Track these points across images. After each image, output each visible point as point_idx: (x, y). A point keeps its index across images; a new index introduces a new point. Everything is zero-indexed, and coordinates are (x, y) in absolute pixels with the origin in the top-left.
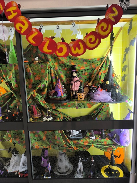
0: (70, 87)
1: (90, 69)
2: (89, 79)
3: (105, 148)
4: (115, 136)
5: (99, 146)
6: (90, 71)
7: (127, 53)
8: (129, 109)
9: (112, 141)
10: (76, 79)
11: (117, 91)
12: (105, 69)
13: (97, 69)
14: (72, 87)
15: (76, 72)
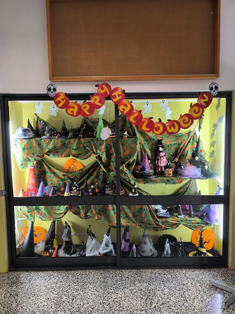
0: (156, 163)
1: (177, 144)
2: (176, 154)
3: (194, 227)
4: (205, 214)
5: (189, 224)
6: (177, 146)
7: (216, 129)
8: (218, 186)
9: (202, 219)
10: (162, 154)
11: (206, 167)
12: (193, 144)
13: (183, 143)
14: (158, 162)
15: (162, 147)
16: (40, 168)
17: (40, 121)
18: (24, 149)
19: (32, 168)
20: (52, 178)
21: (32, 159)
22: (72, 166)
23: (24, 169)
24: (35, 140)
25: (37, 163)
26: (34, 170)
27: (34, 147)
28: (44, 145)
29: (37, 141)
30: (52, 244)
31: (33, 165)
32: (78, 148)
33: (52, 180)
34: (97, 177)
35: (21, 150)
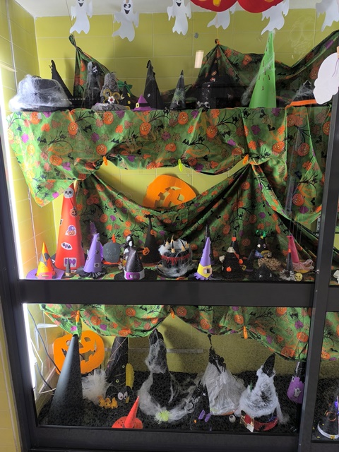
16: (88, 196)
17: (86, 63)
18: (43, 141)
19: (68, 197)
20: (118, 222)
21: (69, 173)
22: (166, 194)
23: (47, 201)
24: (74, 114)
25: (80, 184)
26: (73, 202)
27: (72, 137)
28: (102, 130)
29: (80, 119)
30: (123, 378)
31: (70, 189)
32: (200, 139)
33: (117, 227)
34: (231, 220)
35: (34, 144)
